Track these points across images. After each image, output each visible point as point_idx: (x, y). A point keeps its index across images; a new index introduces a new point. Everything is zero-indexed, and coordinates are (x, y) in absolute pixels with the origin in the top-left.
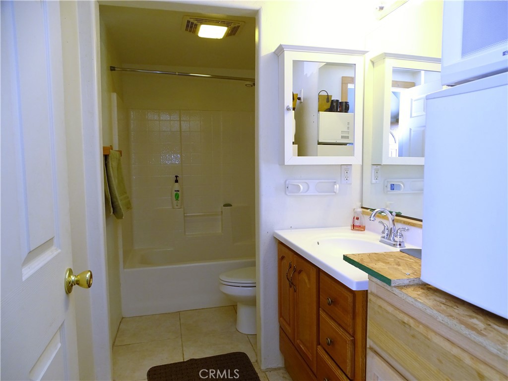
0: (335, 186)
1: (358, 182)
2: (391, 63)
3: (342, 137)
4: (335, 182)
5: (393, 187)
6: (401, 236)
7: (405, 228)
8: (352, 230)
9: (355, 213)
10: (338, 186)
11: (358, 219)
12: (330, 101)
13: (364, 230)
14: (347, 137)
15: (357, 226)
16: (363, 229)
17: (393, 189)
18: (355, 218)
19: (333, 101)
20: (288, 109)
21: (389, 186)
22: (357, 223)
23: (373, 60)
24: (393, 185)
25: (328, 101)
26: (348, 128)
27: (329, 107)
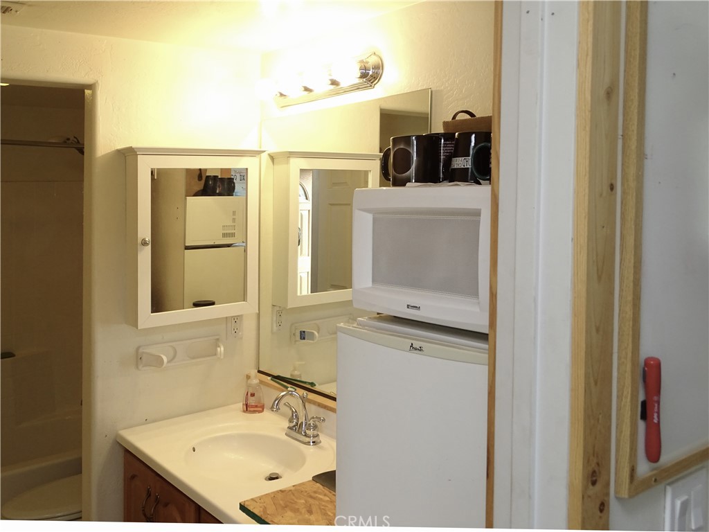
0: (219, 349)
1: (253, 334)
2: (297, 164)
3: (225, 235)
4: (218, 339)
5: (303, 336)
6: (315, 427)
7: (320, 418)
8: (244, 411)
9: (249, 386)
10: (222, 349)
11: (253, 395)
12: (204, 178)
13: (263, 411)
14: (233, 235)
15: (252, 407)
16: (261, 409)
17: (304, 339)
18: (249, 394)
19: (208, 177)
20: (144, 243)
21: (298, 334)
22: (252, 401)
23: (272, 155)
24: (304, 332)
25: (200, 177)
26: (234, 220)
27: (202, 188)
